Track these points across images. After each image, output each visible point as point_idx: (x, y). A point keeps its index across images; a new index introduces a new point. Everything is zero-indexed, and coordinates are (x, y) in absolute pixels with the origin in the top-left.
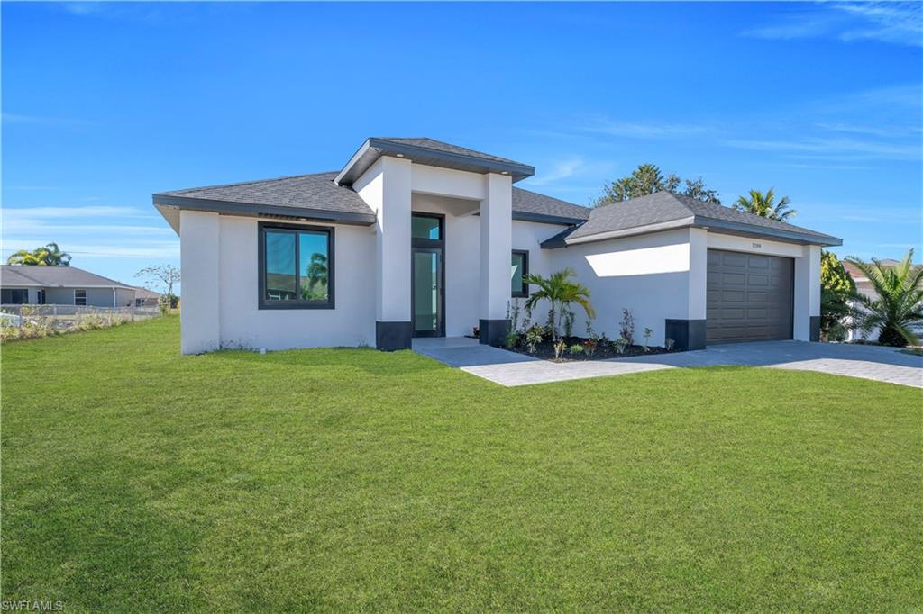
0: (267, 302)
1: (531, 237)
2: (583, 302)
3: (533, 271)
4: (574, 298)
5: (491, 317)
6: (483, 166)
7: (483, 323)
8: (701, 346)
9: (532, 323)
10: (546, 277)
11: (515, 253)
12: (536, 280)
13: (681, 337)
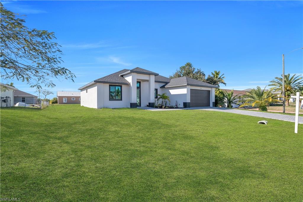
0: (111, 99)
1: (158, 86)
2: (168, 99)
3: (158, 93)
4: (166, 98)
5: (151, 102)
6: (149, 74)
7: (149, 103)
8: (189, 107)
9: (159, 104)
10: (161, 94)
11: (155, 89)
12: (159, 95)
13: (186, 106)
